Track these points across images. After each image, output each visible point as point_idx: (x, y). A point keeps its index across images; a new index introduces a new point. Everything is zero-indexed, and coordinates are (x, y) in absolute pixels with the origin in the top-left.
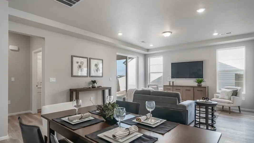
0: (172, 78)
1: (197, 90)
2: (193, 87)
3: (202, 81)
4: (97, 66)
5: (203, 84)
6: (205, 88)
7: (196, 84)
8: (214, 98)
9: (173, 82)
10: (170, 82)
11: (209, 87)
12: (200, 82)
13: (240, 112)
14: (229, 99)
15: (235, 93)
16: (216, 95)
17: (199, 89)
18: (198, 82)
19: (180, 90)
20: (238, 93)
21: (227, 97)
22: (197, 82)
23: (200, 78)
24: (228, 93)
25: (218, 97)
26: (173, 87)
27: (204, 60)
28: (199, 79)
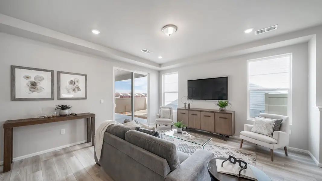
0: (188, 99)
1: (219, 117)
2: (215, 113)
3: (227, 104)
4: (75, 83)
5: (227, 108)
6: (231, 115)
7: (218, 108)
8: (243, 131)
9: (189, 105)
10: (185, 104)
11: (236, 112)
12: (223, 106)
13: (286, 155)
14: (270, 135)
15: (279, 126)
16: (247, 126)
17: (222, 115)
18: (221, 106)
19: (196, 115)
20: (283, 125)
21: (266, 132)
22: (219, 106)
23: (224, 100)
24: (267, 125)
25: (251, 129)
26: (189, 111)
27: (229, 76)
28: (222, 101)
